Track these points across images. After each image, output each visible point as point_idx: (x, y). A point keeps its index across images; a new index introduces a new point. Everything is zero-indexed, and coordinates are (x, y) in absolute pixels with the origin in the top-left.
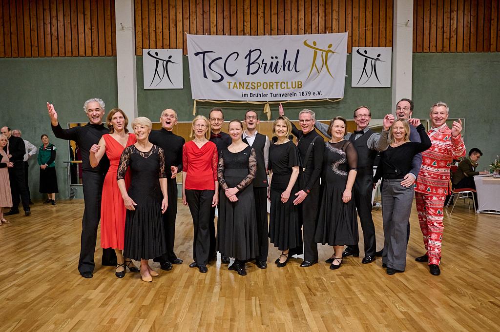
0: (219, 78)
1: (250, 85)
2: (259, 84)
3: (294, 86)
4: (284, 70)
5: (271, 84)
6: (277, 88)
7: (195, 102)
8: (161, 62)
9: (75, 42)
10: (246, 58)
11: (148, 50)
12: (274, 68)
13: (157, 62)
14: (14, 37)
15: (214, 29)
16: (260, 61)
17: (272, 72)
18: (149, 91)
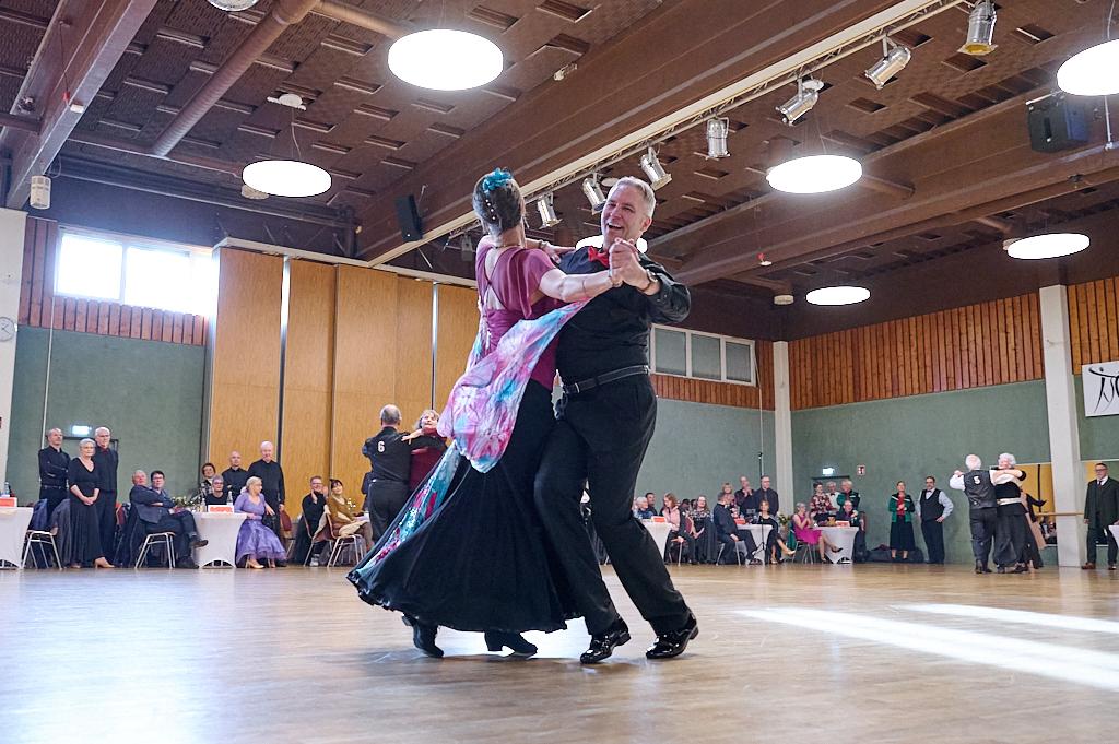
8: (1107, 379)
9: (996, 367)
11: (1088, 366)
13: (1103, 379)
18: (1092, 420)
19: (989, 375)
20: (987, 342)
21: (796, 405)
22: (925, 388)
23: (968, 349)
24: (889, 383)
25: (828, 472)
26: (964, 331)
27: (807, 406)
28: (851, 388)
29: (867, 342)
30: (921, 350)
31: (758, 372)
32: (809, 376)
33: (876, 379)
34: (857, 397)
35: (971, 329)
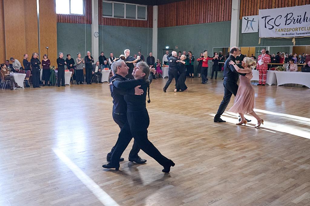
0: (272, 27)
1: (286, 30)
2: (290, 29)
3: (308, 29)
4: (304, 22)
5: (297, 29)
6: (300, 30)
7: (260, 39)
8: (249, 21)
10: (285, 18)
11: (244, 17)
12: (299, 21)
13: (248, 21)
14: (198, 16)
15: (274, 5)
16: (292, 18)
17: (298, 23)
18: (244, 34)
19: (215, 19)
20: (216, 8)
21: (159, 26)
22: (197, 22)
23: (210, 10)
24: (186, 20)
25: (167, 47)
26: (209, 4)
27: (162, 27)
28: (175, 22)
29: (181, 6)
30: (196, 10)
31: (148, 16)
32: (163, 17)
33: (183, 19)
34: (177, 25)
35: (212, 4)
